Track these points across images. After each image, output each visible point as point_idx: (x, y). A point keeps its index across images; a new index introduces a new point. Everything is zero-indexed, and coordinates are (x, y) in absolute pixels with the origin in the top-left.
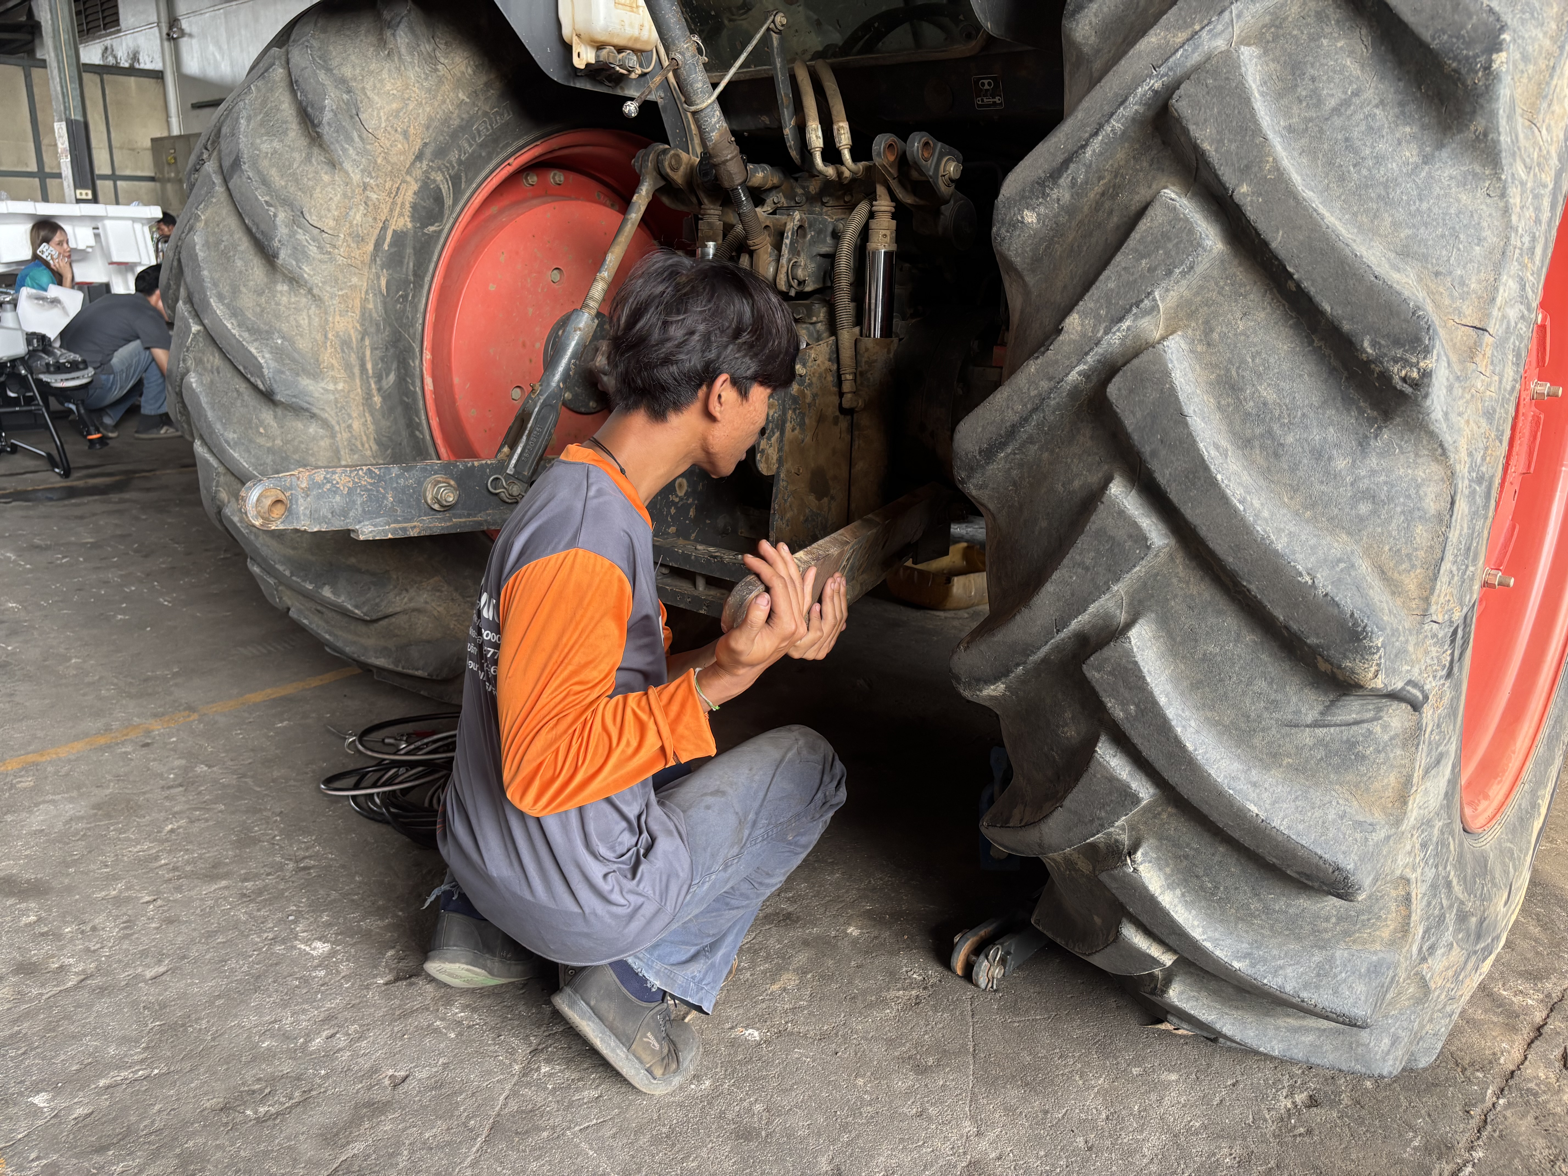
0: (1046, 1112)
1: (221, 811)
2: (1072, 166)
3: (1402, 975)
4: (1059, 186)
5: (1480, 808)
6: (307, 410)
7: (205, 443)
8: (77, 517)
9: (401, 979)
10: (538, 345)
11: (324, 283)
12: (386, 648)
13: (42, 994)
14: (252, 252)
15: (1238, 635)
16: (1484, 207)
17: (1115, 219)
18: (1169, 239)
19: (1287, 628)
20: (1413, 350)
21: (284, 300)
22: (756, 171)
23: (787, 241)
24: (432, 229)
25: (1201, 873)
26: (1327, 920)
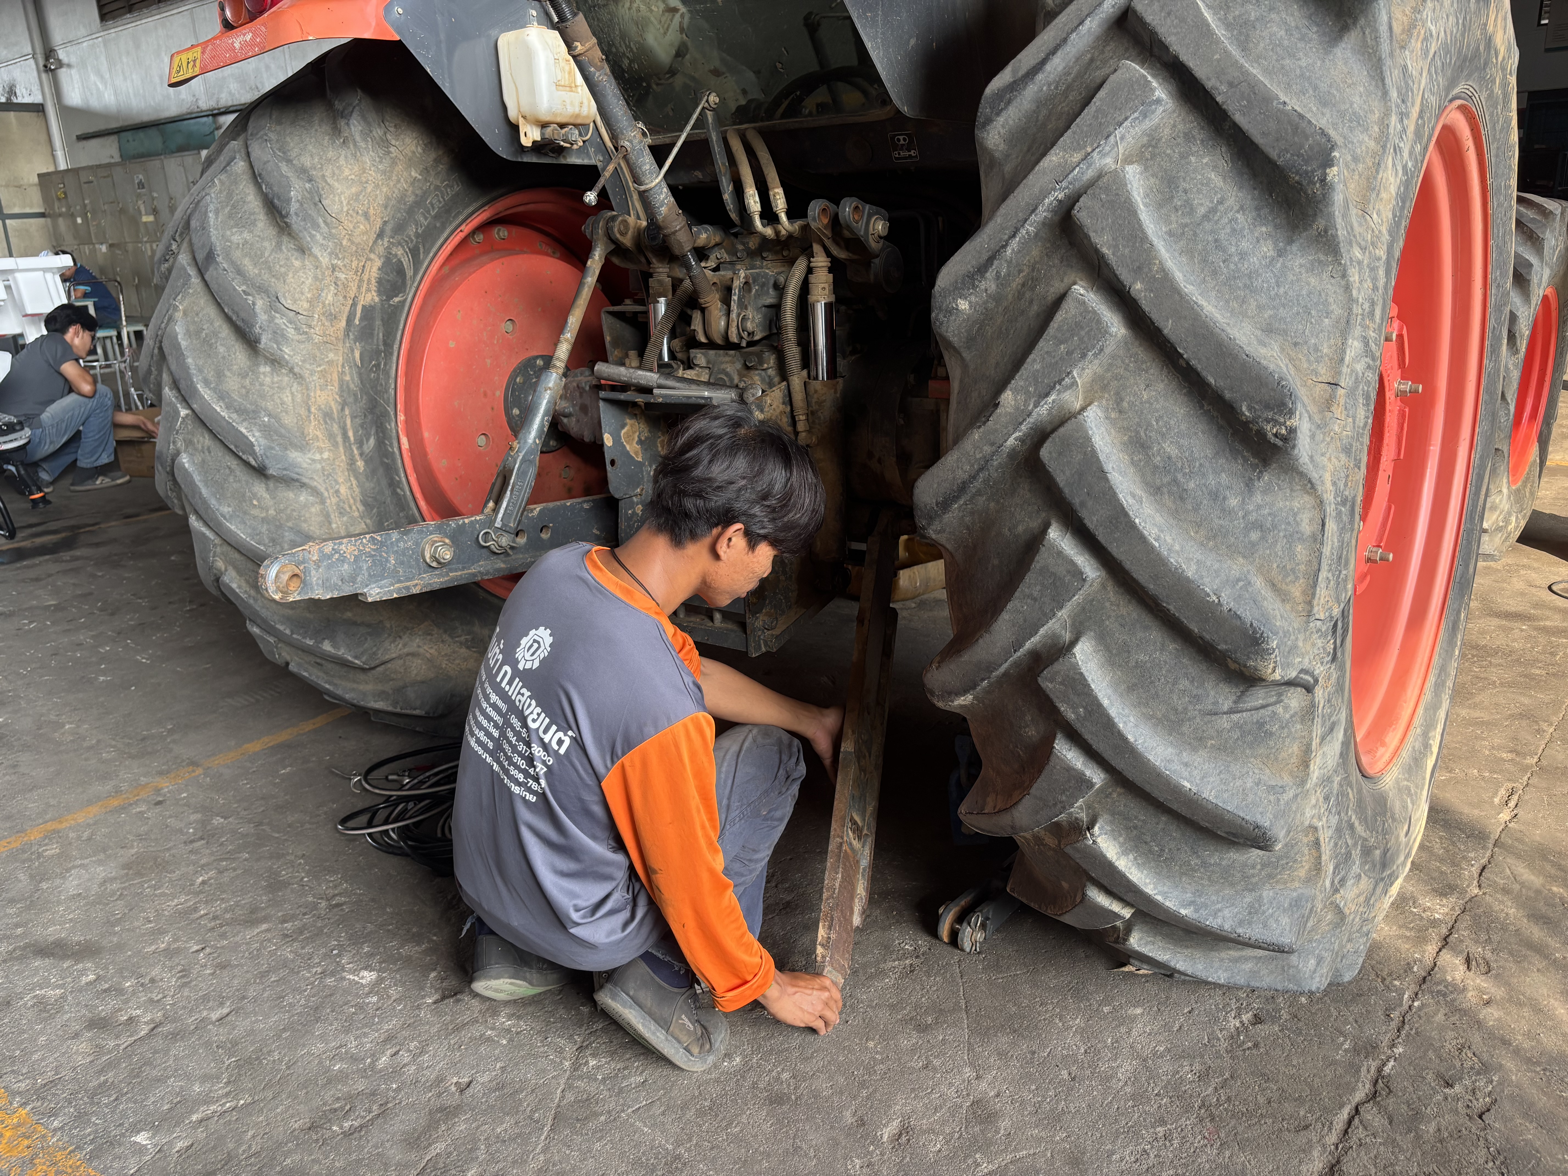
0: (1034, 1053)
1: (246, 860)
2: (996, 262)
3: (1320, 906)
4: (986, 279)
5: (1378, 754)
6: (297, 480)
7: (200, 517)
8: (32, 580)
9: (448, 997)
10: (498, 393)
11: (304, 361)
12: (383, 692)
13: (118, 1045)
14: (233, 338)
15: (1163, 645)
16: (1329, 286)
17: (1036, 308)
18: (1082, 328)
19: (1201, 638)
20: (1280, 412)
21: (268, 380)
22: (699, 233)
23: (735, 298)
24: (396, 300)
25: (1149, 840)
26: (1253, 867)
